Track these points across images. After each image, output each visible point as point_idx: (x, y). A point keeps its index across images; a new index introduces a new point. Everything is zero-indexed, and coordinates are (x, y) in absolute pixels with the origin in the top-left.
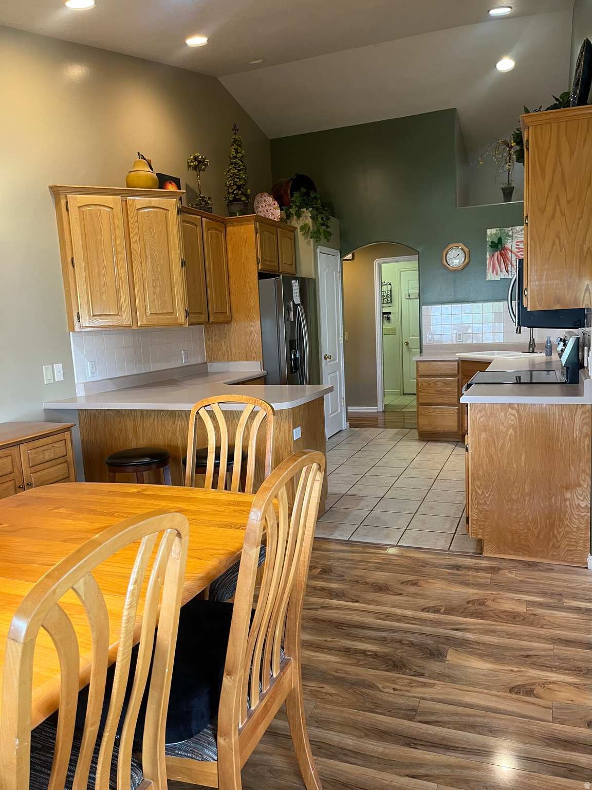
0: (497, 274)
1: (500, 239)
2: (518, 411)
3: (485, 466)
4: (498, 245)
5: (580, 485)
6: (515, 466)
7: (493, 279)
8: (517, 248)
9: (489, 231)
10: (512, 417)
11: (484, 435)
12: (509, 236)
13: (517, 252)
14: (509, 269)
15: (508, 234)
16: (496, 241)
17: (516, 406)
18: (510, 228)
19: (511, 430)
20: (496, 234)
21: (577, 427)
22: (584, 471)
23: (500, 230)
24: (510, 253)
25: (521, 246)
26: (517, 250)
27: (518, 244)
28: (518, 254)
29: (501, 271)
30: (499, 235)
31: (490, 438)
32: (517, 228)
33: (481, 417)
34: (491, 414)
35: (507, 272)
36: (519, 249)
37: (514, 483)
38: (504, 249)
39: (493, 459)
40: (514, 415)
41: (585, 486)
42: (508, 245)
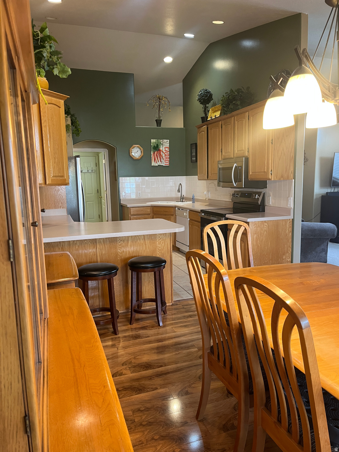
0: (156, 163)
1: (157, 145)
2: (268, 224)
3: (255, 249)
4: (157, 148)
5: (288, 252)
6: (266, 248)
7: (155, 165)
8: (165, 150)
9: (152, 140)
10: (266, 227)
11: (255, 236)
12: (162, 144)
13: (165, 152)
14: (162, 160)
15: (161, 143)
16: (156, 145)
17: (267, 221)
18: (162, 140)
19: (265, 232)
20: (155, 142)
21: (287, 229)
22: (289, 246)
23: (157, 141)
24: (162, 152)
25: (167, 149)
26: (165, 151)
27: (166, 148)
28: (166, 153)
29: (158, 161)
30: (157, 143)
31: (258, 237)
32: (165, 140)
33: (254, 227)
34: (258, 226)
35: (161, 161)
36: (166, 151)
37: (266, 255)
38: (160, 150)
39: (258, 246)
40: (266, 226)
41: (289, 253)
42: (161, 149)
